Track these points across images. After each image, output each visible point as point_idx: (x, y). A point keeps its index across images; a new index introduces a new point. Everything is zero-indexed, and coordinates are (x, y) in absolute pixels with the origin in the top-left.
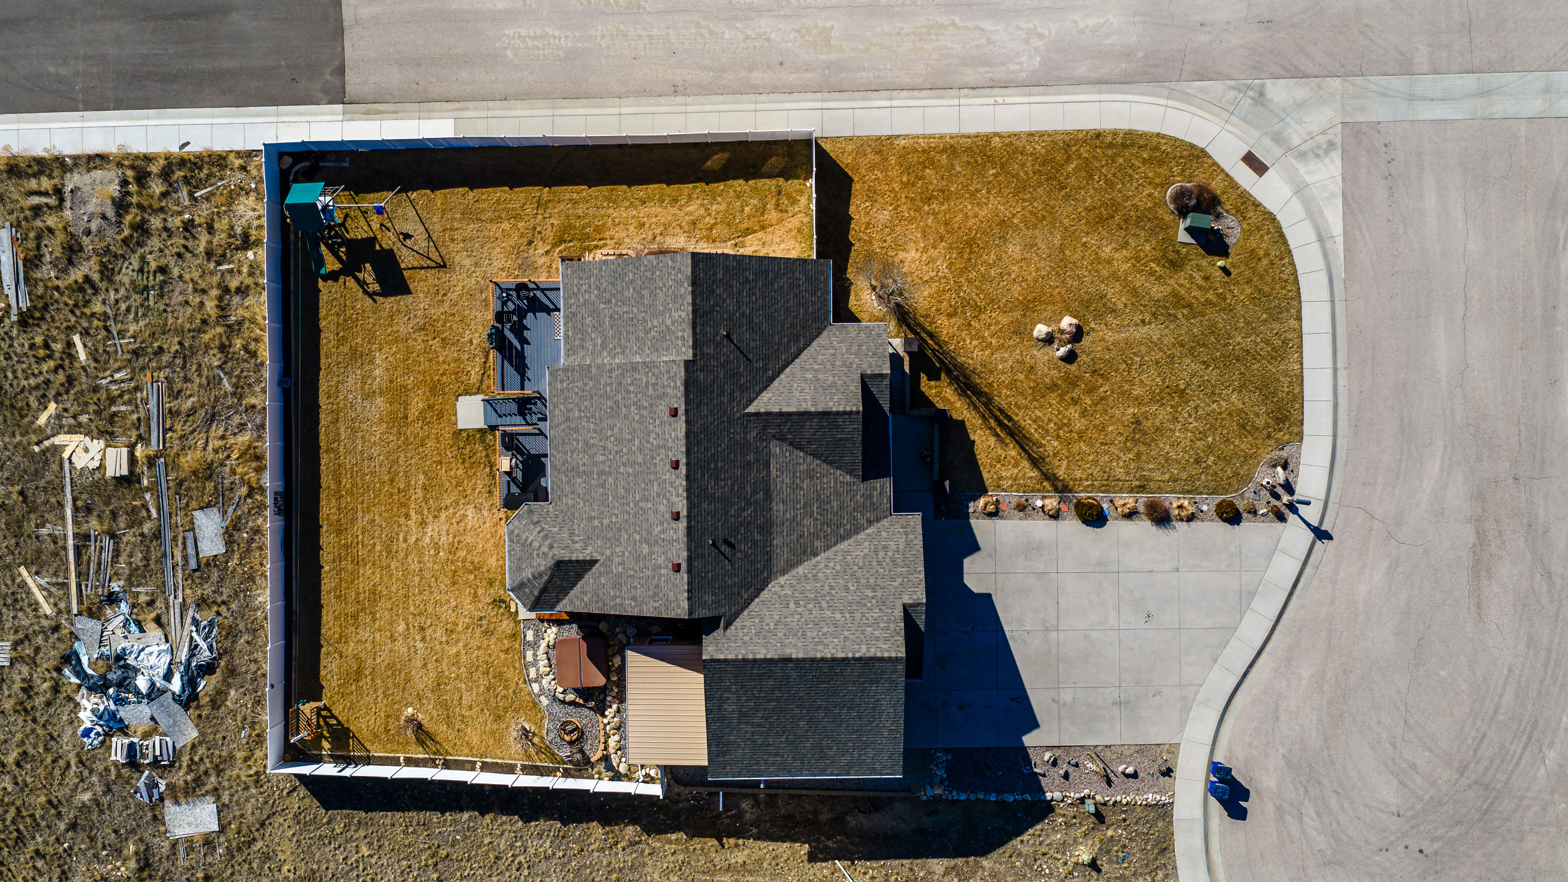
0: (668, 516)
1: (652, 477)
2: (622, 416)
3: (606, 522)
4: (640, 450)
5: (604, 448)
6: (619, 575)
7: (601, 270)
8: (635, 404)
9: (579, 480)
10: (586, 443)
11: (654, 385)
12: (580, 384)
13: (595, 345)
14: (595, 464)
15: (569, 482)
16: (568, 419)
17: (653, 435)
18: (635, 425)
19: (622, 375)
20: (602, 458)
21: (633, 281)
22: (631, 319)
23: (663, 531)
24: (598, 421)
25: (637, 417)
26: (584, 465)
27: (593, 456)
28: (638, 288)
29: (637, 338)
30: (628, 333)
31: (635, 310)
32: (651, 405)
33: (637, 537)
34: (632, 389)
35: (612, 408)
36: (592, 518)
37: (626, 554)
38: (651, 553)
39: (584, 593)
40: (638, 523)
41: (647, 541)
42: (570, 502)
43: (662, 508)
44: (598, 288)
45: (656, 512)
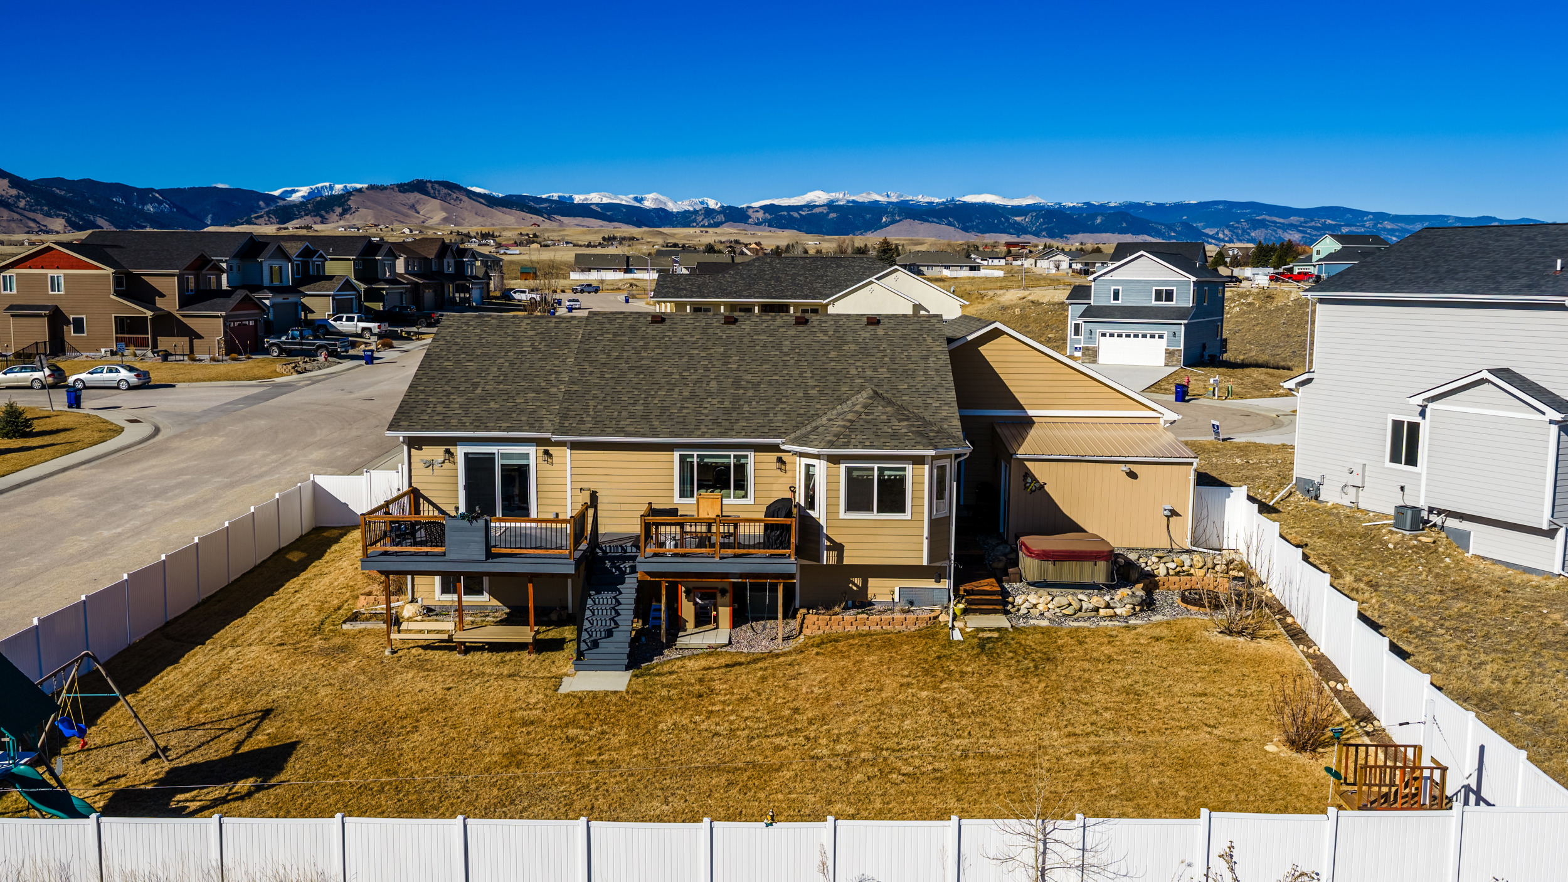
0: (801, 328)
1: (746, 340)
2: (653, 364)
3: (812, 383)
4: (706, 349)
5: (698, 381)
6: (893, 371)
7: (422, 391)
8: (638, 352)
9: (746, 408)
10: (685, 399)
11: (615, 334)
12: (592, 403)
13: (534, 399)
14: (721, 391)
15: (748, 419)
16: (646, 417)
17: (687, 338)
18: (670, 352)
19: (591, 362)
20: (714, 384)
21: (458, 362)
22: (512, 364)
23: (825, 332)
24: (657, 387)
25: (658, 351)
26: (721, 403)
27: (710, 394)
28: (469, 358)
29: (540, 360)
30: (530, 368)
31: (502, 360)
32: (643, 338)
33: (833, 354)
34: (615, 354)
35: (638, 373)
36: (808, 397)
37: (859, 364)
38: (855, 342)
39: (927, 406)
40: (813, 352)
41: (838, 347)
42: (781, 417)
43: (792, 332)
44: (449, 394)
45: (796, 337)
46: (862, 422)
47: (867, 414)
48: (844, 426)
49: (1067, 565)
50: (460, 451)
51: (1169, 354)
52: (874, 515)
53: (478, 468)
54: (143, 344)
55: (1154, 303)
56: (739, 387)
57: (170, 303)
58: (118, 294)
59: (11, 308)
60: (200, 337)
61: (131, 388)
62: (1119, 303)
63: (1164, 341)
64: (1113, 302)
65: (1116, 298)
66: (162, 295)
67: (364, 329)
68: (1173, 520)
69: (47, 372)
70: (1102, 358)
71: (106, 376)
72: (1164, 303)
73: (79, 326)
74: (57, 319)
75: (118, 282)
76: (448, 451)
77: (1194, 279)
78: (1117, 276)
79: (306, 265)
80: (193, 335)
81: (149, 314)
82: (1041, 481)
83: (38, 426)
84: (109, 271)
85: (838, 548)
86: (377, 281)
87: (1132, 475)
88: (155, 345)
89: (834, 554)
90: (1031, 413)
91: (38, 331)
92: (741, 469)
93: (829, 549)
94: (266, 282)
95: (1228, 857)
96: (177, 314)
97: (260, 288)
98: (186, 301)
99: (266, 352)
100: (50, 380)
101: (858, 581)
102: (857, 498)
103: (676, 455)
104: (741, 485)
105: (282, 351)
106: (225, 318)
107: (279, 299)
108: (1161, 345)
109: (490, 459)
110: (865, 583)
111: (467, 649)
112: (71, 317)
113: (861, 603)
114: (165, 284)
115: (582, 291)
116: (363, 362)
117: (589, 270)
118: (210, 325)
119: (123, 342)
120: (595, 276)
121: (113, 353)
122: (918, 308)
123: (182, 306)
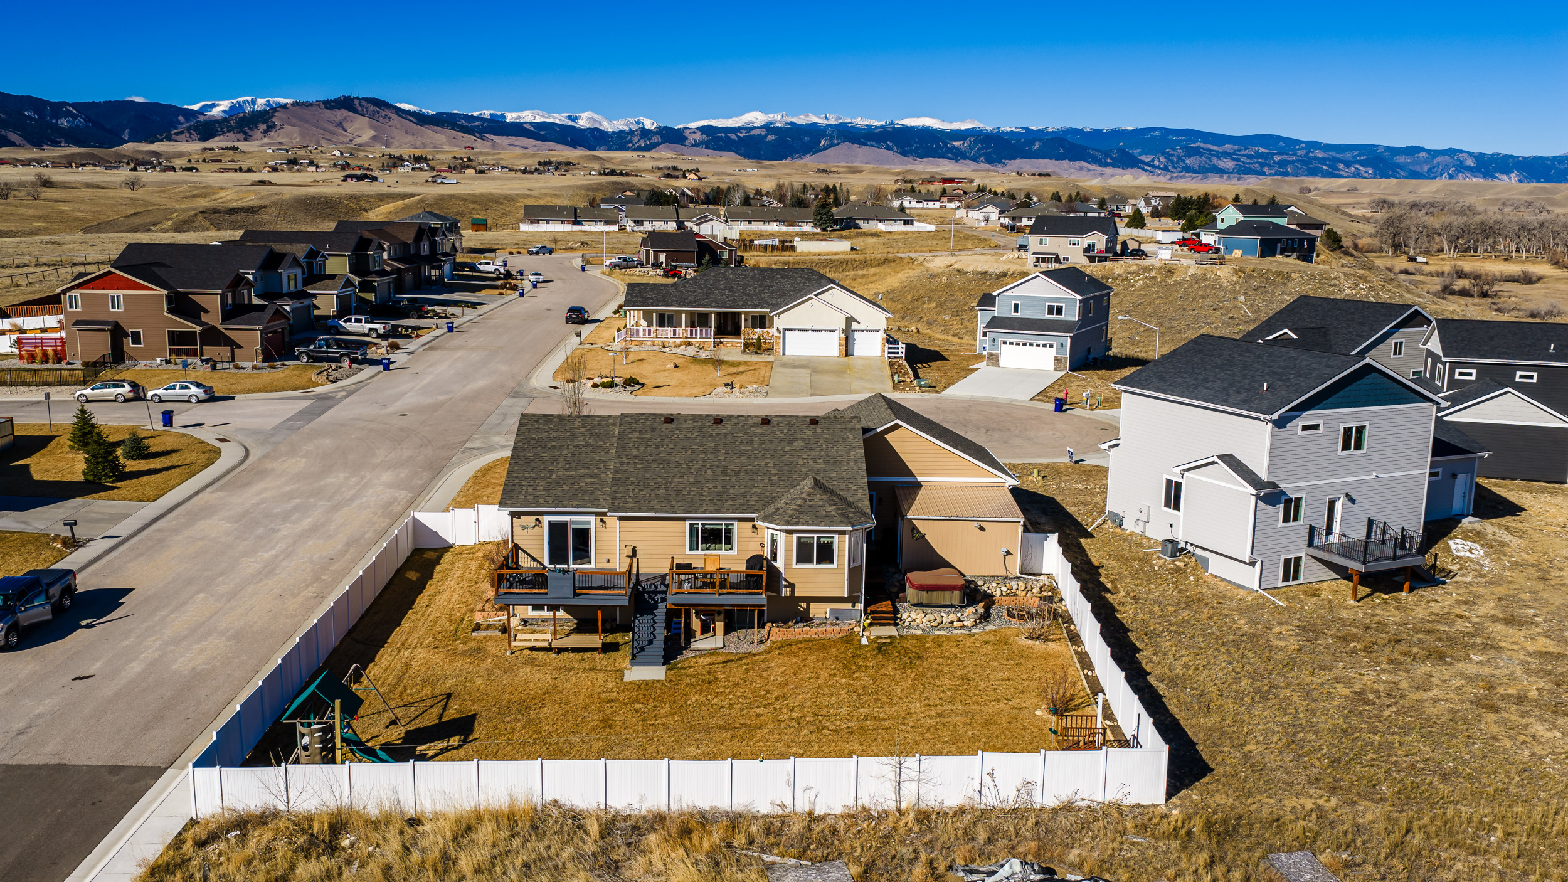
0: (765, 427)
1: (729, 437)
2: (668, 457)
3: (774, 471)
4: (702, 444)
5: (699, 470)
6: (825, 462)
7: (516, 477)
8: (657, 447)
9: (732, 491)
10: (692, 484)
11: (641, 432)
12: (631, 487)
13: (592, 483)
14: (714, 478)
15: (733, 499)
16: (667, 499)
17: (689, 435)
18: (678, 447)
19: (627, 455)
20: (709, 473)
21: (536, 454)
22: (573, 455)
23: (782, 431)
24: (672, 475)
25: (671, 446)
26: (715, 487)
27: (707, 480)
28: (543, 450)
29: (592, 452)
30: (586, 458)
31: (565, 452)
32: (660, 436)
33: (787, 449)
34: (642, 449)
35: (659, 464)
36: (771, 483)
37: (804, 456)
38: (802, 439)
39: (848, 489)
40: (773, 447)
41: (790, 443)
42: (754, 498)
43: (759, 431)
44: (534, 479)
45: (762, 434)
46: (807, 507)
47: (810, 500)
48: (795, 510)
49: (935, 593)
50: (546, 520)
51: (1058, 361)
52: (814, 566)
53: (557, 532)
54: (193, 354)
55: (1047, 316)
56: (726, 475)
57: (214, 318)
58: (170, 311)
59: (77, 323)
60: (240, 347)
61: (200, 401)
62: (1018, 315)
63: (1054, 350)
64: (1013, 315)
65: (1016, 310)
66: (207, 311)
67: (370, 330)
68: (1008, 557)
70: (1004, 362)
71: (178, 391)
72: (1055, 317)
73: (136, 338)
74: (117, 332)
75: (170, 300)
76: (537, 520)
77: (1079, 297)
78: (1016, 292)
79: (310, 265)
80: (234, 345)
81: (198, 329)
82: (923, 533)
83: (153, 448)
84: (163, 292)
85: (792, 586)
86: (369, 273)
87: (982, 529)
88: (204, 353)
89: (789, 590)
90: (920, 479)
91: (102, 344)
92: (729, 531)
93: (786, 586)
94: (285, 290)
95: (991, 775)
96: (221, 327)
97: (280, 295)
98: (228, 316)
99: (297, 358)
100: (131, 395)
101: (804, 605)
102: (804, 556)
103: (688, 523)
104: (729, 540)
105: (309, 357)
106: (261, 331)
107: (295, 303)
108: (1051, 353)
109: (565, 525)
110: (808, 606)
111: (560, 651)
112: (130, 331)
113: (805, 618)
114: (212, 302)
115: (537, 253)
116: (381, 367)
117: (538, 222)
118: (250, 337)
119: (172, 352)
120: (543, 227)
121: (168, 362)
122: (850, 320)
123: (224, 320)
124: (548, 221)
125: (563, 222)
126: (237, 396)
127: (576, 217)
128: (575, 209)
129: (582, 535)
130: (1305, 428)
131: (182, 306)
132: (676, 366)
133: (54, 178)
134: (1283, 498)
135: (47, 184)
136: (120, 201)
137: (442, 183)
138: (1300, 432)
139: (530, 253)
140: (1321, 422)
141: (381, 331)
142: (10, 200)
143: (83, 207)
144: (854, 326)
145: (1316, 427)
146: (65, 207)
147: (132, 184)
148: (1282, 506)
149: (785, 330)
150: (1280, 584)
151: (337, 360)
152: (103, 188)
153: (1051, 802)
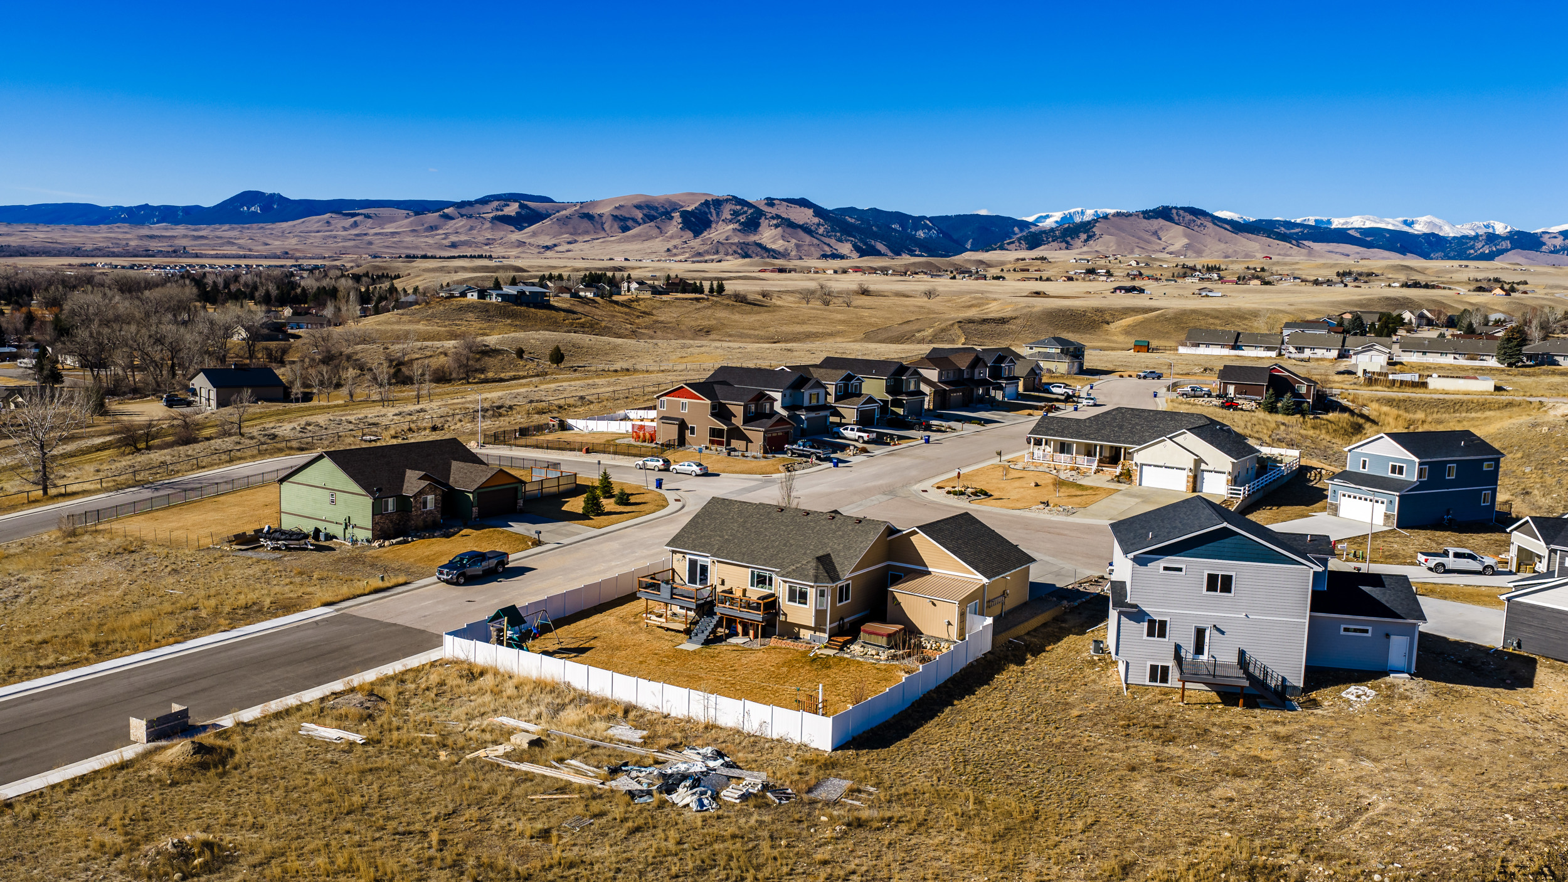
0: (829, 521)
2: (764, 531)
4: (788, 526)
5: (773, 541)
6: (845, 546)
7: (686, 532)
8: (763, 525)
9: (780, 555)
10: (763, 548)
11: (760, 515)
12: (731, 545)
13: (717, 540)
15: (777, 560)
16: (744, 554)
17: (785, 520)
18: (774, 526)
19: (744, 527)
20: (777, 543)
21: (703, 521)
22: (720, 523)
23: (836, 525)
24: (757, 541)
25: (770, 525)
26: (774, 551)
27: (773, 547)
28: (709, 518)
29: (731, 523)
30: (725, 526)
31: (718, 521)
32: (769, 518)
34: (754, 524)
35: (756, 534)
36: (805, 553)
37: (835, 541)
40: (824, 533)
42: (788, 561)
44: (692, 534)
45: (823, 525)
50: (688, 557)
51: (1387, 517)
52: (797, 604)
53: (693, 564)
54: (720, 443)
55: (1390, 475)
56: (785, 545)
57: (738, 421)
58: (713, 415)
59: (663, 418)
60: (751, 442)
62: (1366, 471)
63: (1384, 506)
64: (1362, 470)
65: (1364, 467)
66: (734, 416)
67: (859, 437)
68: (950, 627)
69: (661, 462)
70: (1343, 512)
71: (686, 468)
72: (1396, 476)
73: (692, 429)
74: (683, 426)
75: (713, 407)
76: (685, 556)
77: (1417, 460)
78: (1365, 450)
79: (846, 386)
80: (748, 441)
81: (725, 428)
82: (900, 601)
83: (633, 500)
84: (709, 402)
85: (785, 615)
86: (901, 393)
87: (934, 605)
88: (728, 444)
89: (784, 617)
90: (930, 569)
91: (672, 433)
92: (771, 579)
93: (782, 614)
94: (806, 403)
96: (742, 428)
97: (800, 408)
98: (747, 420)
99: (785, 453)
101: (797, 629)
102: (792, 598)
103: (752, 570)
104: (770, 584)
105: (793, 453)
106: (765, 432)
107: (813, 415)
108: (1380, 510)
109: (696, 561)
111: (668, 629)
112: (690, 425)
113: (797, 637)
114: (737, 410)
115: (1145, 377)
116: (831, 465)
117: (1198, 345)
118: (757, 435)
119: (712, 442)
120: (1202, 350)
121: (707, 448)
122: (1199, 461)
123: (745, 423)
124: (1208, 345)
125: (1223, 346)
126: (723, 475)
127: (1236, 341)
128: (1239, 334)
129: (704, 569)
130: (1166, 569)
131: (721, 412)
132: (1037, 485)
133: (872, 287)
134: (1147, 618)
135: (865, 292)
136: (912, 309)
137: (1207, 296)
138: (1161, 571)
139: (1139, 377)
140: (1183, 566)
141: (866, 439)
142: (831, 307)
143: (879, 313)
144: (1203, 466)
145: (1180, 570)
146: (866, 313)
147: (929, 294)
148: (1146, 624)
149: (1142, 465)
150: (1147, 683)
151: (809, 457)
152: (908, 296)
153: (775, 737)
